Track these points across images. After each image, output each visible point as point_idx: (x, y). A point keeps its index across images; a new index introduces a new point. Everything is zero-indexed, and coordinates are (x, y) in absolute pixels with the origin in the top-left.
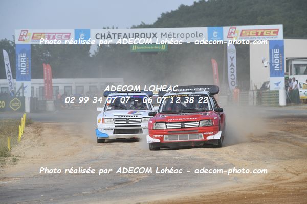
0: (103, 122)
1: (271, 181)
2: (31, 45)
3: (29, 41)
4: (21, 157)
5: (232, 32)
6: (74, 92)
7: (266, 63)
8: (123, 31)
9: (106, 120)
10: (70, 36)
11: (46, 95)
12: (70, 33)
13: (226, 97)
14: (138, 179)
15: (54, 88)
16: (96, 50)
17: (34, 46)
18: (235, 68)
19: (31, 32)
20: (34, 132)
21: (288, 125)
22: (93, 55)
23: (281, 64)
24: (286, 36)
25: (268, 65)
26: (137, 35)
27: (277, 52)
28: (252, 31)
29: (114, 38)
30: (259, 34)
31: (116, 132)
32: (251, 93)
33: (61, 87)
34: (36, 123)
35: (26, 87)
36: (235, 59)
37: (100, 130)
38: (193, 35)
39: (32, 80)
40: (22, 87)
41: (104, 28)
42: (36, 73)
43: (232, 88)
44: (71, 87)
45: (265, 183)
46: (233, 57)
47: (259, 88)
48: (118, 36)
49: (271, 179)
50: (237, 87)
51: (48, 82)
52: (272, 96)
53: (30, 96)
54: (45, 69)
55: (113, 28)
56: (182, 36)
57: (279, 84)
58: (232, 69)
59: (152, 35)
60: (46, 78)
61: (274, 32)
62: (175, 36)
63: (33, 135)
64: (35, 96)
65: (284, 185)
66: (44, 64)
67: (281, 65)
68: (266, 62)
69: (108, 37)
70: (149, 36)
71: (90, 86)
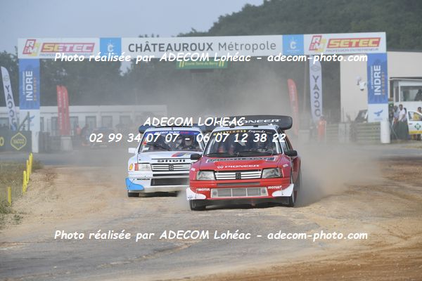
0: (136, 169)
1: (369, 247)
2: (41, 60)
3: (37, 55)
4: (26, 214)
5: (316, 42)
6: (98, 125)
7: (363, 85)
8: (166, 41)
9: (140, 166)
10: (93, 47)
11: (61, 128)
12: (94, 44)
13: (308, 131)
14: (186, 244)
15: (71, 119)
16: (130, 67)
17: (45, 61)
18: (320, 92)
19: (40, 41)
20: (45, 180)
21: (393, 170)
22: (126, 74)
23: (383, 85)
24: (390, 47)
25: (366, 88)
26: (186, 46)
27: (377, 70)
28: (343, 41)
29: (154, 51)
30: (354, 45)
31: (154, 183)
32: (341, 126)
33: (82, 118)
34: (46, 167)
35: (33, 117)
36: (320, 80)
37: (131, 180)
38: (262, 47)
39: (41, 107)
40: (28, 118)
41: (141, 37)
42: (47, 98)
43: (316, 119)
44: (95, 117)
45: (360, 250)
46: (318, 77)
47: (353, 119)
48: (160, 48)
49: (369, 245)
50: (323, 119)
51: (64, 111)
52: (371, 131)
53: (39, 130)
54: (60, 93)
55: (153, 36)
56: (248, 47)
57: (381, 114)
58: (315, 93)
59: (207, 47)
60: (60, 106)
61: (374, 43)
62: (238, 47)
63: (42, 184)
64: (45, 130)
65: (387, 253)
66: (58, 87)
67: (384, 88)
68: (364, 83)
69: (145, 49)
70: (202, 48)
71: (121, 117)
